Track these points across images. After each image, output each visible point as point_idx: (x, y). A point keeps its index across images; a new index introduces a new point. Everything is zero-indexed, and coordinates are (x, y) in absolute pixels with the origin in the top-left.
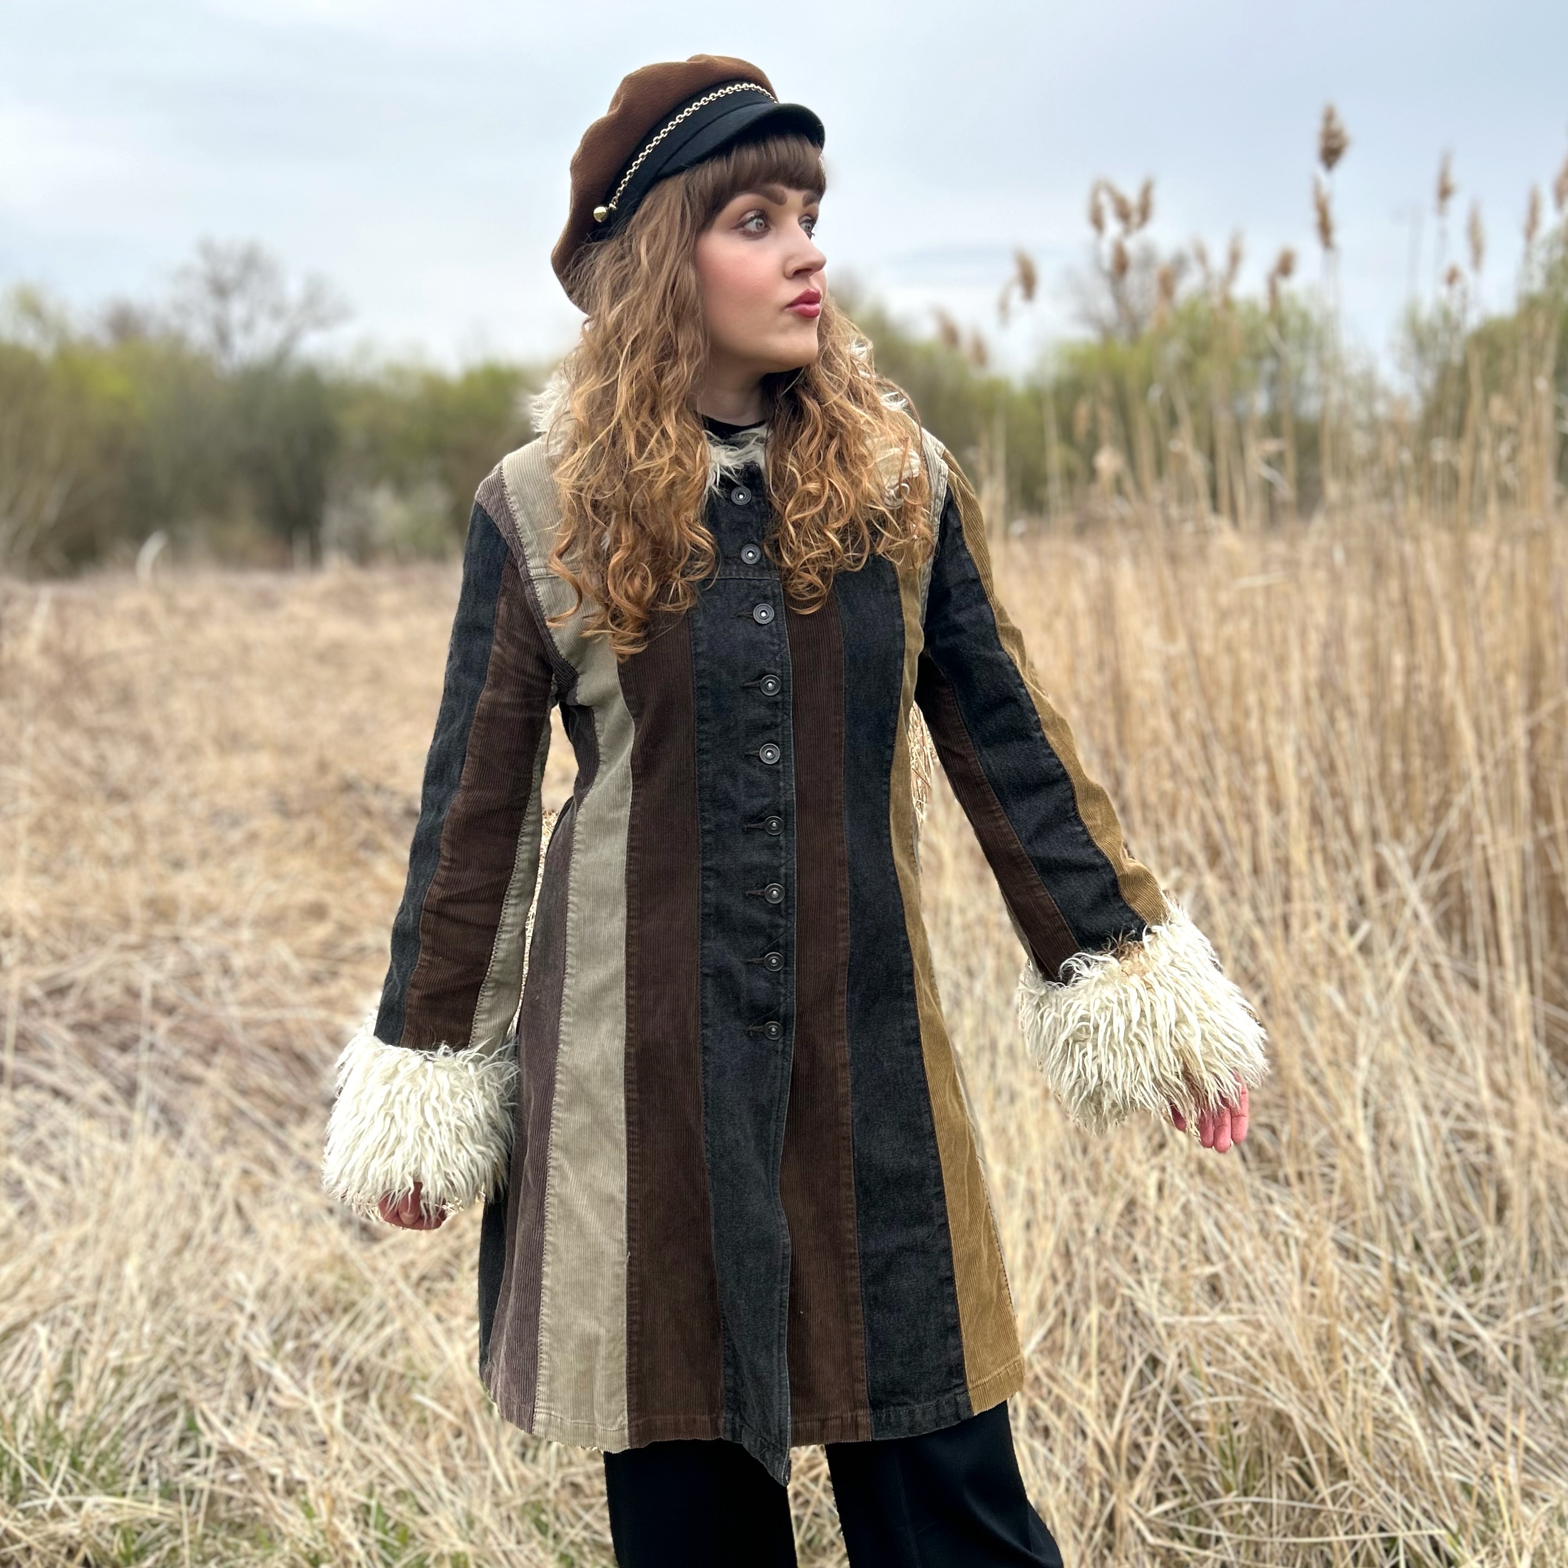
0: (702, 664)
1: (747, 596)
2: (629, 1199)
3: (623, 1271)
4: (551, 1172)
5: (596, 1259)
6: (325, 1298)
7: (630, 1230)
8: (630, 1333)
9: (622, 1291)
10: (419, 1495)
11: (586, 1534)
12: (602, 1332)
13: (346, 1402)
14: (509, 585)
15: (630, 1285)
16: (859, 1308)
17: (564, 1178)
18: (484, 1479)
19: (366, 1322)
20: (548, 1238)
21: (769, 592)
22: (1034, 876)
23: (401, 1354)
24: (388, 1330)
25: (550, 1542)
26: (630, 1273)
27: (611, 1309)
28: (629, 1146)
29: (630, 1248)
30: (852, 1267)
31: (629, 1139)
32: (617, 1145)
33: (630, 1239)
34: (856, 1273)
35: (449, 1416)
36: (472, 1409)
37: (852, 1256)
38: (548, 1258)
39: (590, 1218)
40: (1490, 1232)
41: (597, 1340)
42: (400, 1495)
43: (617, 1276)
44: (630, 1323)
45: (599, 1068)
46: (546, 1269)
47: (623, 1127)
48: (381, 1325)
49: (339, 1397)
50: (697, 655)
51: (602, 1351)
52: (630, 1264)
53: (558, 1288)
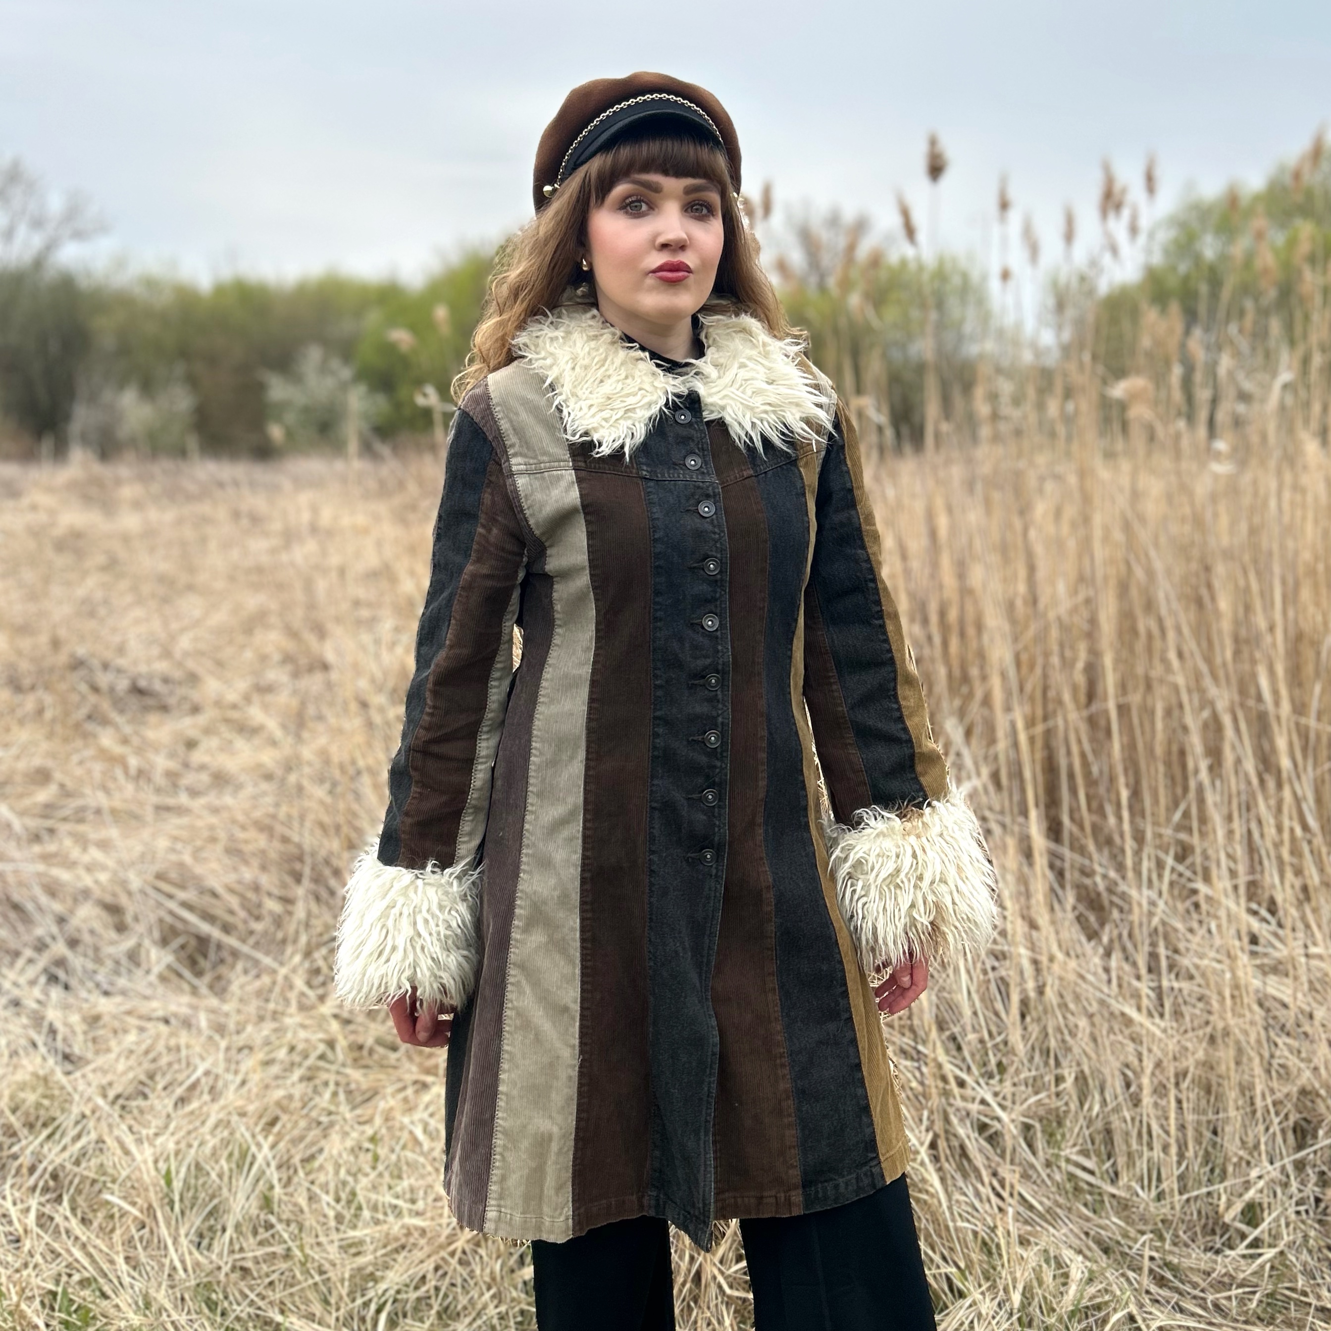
0: (660, 547)
1: (693, 495)
2: (582, 1008)
3: (575, 1073)
4: (510, 988)
5: (552, 1066)
6: (27, 1114)
7: (583, 1035)
8: (578, 1128)
9: (573, 1091)
10: (101, 1281)
11: (251, 1310)
12: (555, 1130)
13: (42, 1204)
14: (493, 478)
15: (581, 1085)
16: (790, 1102)
17: (521, 992)
18: (162, 1266)
19: (63, 1135)
20: (506, 1048)
21: (710, 491)
22: (850, 737)
23: (94, 1162)
24: (83, 1141)
25: (219, 1319)
26: (581, 1074)
27: (563, 1108)
28: (582, 960)
29: (581, 1052)
30: (783, 1066)
31: (582, 955)
32: (571, 961)
33: (582, 1044)
34: (786, 1071)
35: (135, 1212)
36: (156, 1205)
37: (781, 1056)
38: (505, 1066)
39: (546, 1026)
40: (1014, 1033)
41: (550, 1138)
42: (84, 1283)
43: (570, 1078)
44: (579, 1120)
45: (556, 894)
46: (503, 1076)
47: (578, 944)
48: (78, 1137)
49: (34, 1202)
50: (655, 540)
51: (554, 1147)
52: (581, 1067)
53: (515, 1092)
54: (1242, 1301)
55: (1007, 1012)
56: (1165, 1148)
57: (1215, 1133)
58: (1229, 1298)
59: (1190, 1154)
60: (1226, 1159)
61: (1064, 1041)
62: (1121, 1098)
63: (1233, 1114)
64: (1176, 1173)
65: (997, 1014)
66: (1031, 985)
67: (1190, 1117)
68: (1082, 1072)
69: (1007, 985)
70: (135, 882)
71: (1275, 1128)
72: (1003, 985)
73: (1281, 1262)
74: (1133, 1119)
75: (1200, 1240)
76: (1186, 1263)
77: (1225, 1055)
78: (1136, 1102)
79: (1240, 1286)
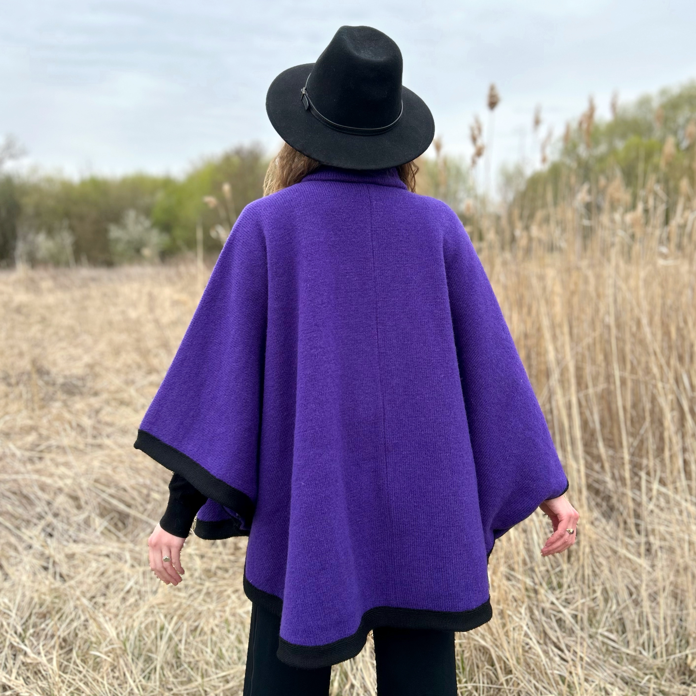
40: (565, 566)
49: (55, 654)
56: (657, 629)
57: (681, 620)
60: (689, 635)
62: (627, 602)
64: (664, 643)
70: (85, 485)
75: (678, 678)
76: (671, 691)
77: (686, 580)
78: (637, 603)
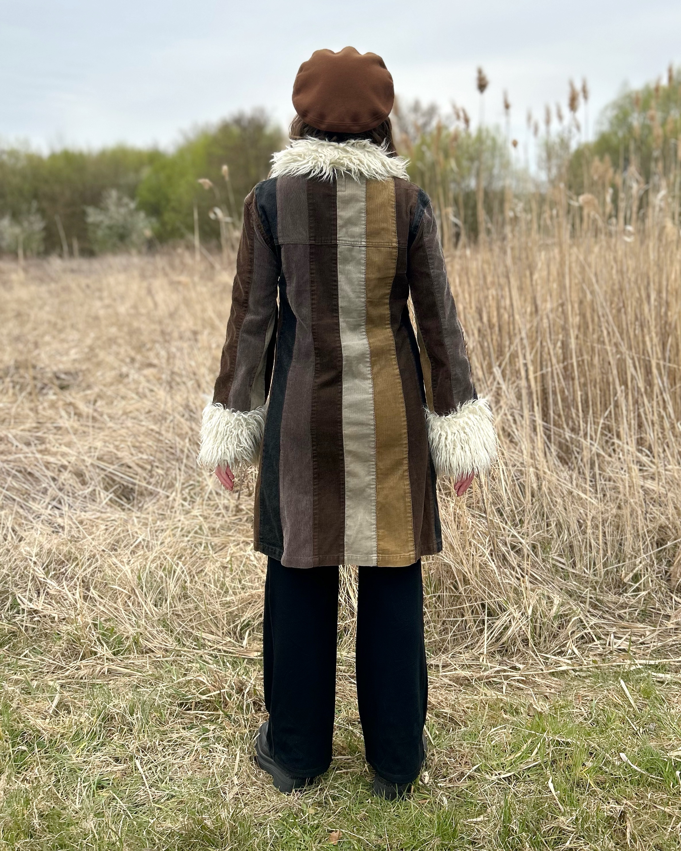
19: (83, 565)
54: (630, 614)
55: (524, 498)
56: (598, 552)
57: (621, 545)
58: (625, 613)
59: (609, 554)
60: (626, 556)
61: (550, 508)
62: (577, 532)
63: (629, 535)
64: (602, 561)
65: (519, 498)
66: (535, 486)
67: (609, 538)
68: (558, 520)
69: (524, 487)
71: (648, 542)
72: (522, 487)
73: (649, 598)
74: (583, 541)
75: (613, 591)
76: (605, 599)
77: (626, 512)
78: (584, 533)
79: (630, 607)
